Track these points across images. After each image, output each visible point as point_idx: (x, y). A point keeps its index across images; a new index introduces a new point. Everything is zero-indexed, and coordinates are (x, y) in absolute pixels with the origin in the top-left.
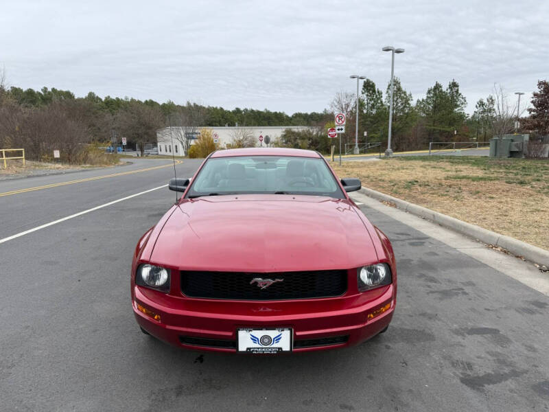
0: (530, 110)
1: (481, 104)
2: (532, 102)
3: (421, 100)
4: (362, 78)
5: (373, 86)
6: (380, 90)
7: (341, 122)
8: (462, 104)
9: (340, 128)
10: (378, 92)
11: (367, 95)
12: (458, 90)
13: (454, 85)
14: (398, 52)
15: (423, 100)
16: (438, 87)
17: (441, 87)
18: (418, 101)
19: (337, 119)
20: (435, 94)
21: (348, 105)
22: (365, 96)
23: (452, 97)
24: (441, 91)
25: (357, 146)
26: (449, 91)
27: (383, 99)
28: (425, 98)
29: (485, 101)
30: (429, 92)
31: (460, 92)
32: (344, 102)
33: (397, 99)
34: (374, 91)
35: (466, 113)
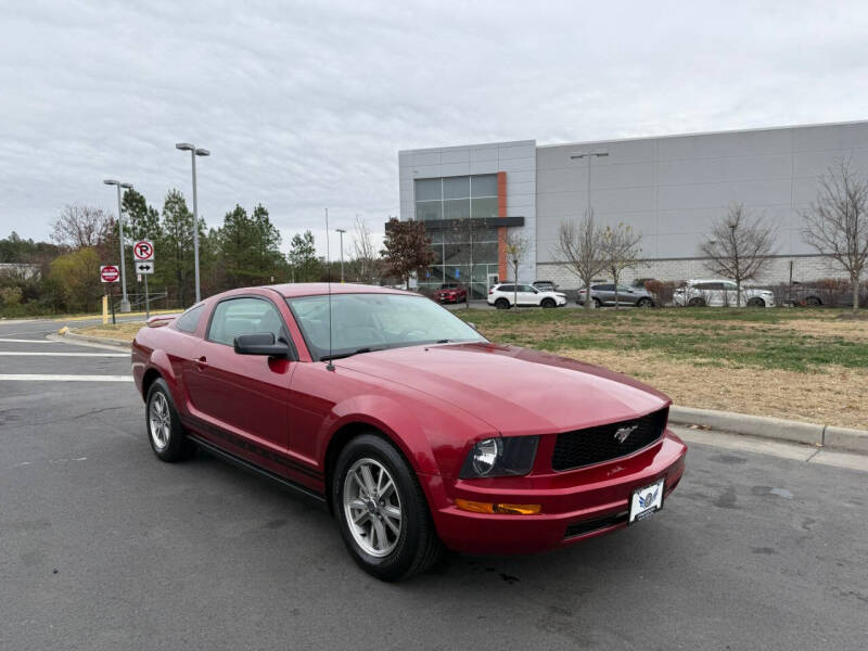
0: (382, 252)
1: (298, 241)
3: (216, 230)
4: (124, 186)
5: (141, 201)
6: (154, 208)
8: (276, 239)
9: (144, 265)
10: (152, 211)
11: (132, 215)
12: (267, 220)
13: (261, 212)
14: (201, 153)
15: (220, 230)
16: (239, 212)
17: (244, 213)
18: (212, 231)
19: (138, 250)
20: (237, 223)
21: (90, 229)
22: (127, 215)
23: (261, 227)
24: (245, 218)
25: (125, 300)
26: (255, 220)
27: (160, 223)
28: (222, 227)
29: (302, 238)
30: (228, 218)
31: (271, 222)
32: (83, 222)
33: (182, 225)
34: (145, 209)
35: (282, 252)
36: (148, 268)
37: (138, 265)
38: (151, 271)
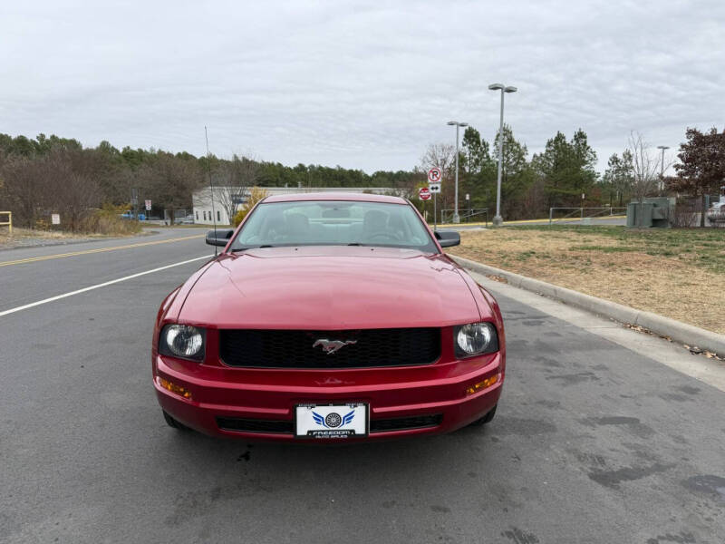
0: (677, 167)
1: (615, 160)
2: (680, 156)
3: (539, 155)
4: (462, 125)
5: (477, 136)
6: (486, 141)
7: (435, 178)
8: (591, 160)
9: (435, 186)
10: (484, 143)
11: (470, 148)
12: (585, 142)
13: (580, 136)
14: (509, 91)
15: (541, 155)
16: (560, 137)
17: (564, 138)
18: (535, 156)
19: (431, 174)
20: (557, 147)
21: (444, 161)
22: (466, 148)
23: (579, 150)
24: (565, 143)
25: (457, 214)
26: (574, 143)
27: (491, 153)
28: (544, 152)
29: (620, 157)
30: (549, 144)
31: (588, 144)
32: (440, 156)
33: (508, 153)
34: (478, 142)
35: (597, 171)
36: (437, 188)
37: (431, 186)
38: (439, 191)
